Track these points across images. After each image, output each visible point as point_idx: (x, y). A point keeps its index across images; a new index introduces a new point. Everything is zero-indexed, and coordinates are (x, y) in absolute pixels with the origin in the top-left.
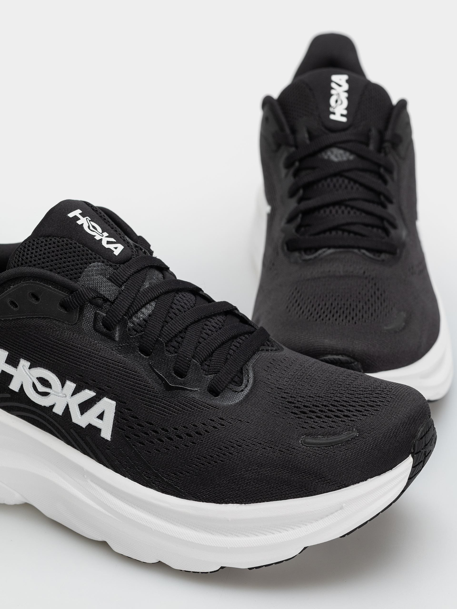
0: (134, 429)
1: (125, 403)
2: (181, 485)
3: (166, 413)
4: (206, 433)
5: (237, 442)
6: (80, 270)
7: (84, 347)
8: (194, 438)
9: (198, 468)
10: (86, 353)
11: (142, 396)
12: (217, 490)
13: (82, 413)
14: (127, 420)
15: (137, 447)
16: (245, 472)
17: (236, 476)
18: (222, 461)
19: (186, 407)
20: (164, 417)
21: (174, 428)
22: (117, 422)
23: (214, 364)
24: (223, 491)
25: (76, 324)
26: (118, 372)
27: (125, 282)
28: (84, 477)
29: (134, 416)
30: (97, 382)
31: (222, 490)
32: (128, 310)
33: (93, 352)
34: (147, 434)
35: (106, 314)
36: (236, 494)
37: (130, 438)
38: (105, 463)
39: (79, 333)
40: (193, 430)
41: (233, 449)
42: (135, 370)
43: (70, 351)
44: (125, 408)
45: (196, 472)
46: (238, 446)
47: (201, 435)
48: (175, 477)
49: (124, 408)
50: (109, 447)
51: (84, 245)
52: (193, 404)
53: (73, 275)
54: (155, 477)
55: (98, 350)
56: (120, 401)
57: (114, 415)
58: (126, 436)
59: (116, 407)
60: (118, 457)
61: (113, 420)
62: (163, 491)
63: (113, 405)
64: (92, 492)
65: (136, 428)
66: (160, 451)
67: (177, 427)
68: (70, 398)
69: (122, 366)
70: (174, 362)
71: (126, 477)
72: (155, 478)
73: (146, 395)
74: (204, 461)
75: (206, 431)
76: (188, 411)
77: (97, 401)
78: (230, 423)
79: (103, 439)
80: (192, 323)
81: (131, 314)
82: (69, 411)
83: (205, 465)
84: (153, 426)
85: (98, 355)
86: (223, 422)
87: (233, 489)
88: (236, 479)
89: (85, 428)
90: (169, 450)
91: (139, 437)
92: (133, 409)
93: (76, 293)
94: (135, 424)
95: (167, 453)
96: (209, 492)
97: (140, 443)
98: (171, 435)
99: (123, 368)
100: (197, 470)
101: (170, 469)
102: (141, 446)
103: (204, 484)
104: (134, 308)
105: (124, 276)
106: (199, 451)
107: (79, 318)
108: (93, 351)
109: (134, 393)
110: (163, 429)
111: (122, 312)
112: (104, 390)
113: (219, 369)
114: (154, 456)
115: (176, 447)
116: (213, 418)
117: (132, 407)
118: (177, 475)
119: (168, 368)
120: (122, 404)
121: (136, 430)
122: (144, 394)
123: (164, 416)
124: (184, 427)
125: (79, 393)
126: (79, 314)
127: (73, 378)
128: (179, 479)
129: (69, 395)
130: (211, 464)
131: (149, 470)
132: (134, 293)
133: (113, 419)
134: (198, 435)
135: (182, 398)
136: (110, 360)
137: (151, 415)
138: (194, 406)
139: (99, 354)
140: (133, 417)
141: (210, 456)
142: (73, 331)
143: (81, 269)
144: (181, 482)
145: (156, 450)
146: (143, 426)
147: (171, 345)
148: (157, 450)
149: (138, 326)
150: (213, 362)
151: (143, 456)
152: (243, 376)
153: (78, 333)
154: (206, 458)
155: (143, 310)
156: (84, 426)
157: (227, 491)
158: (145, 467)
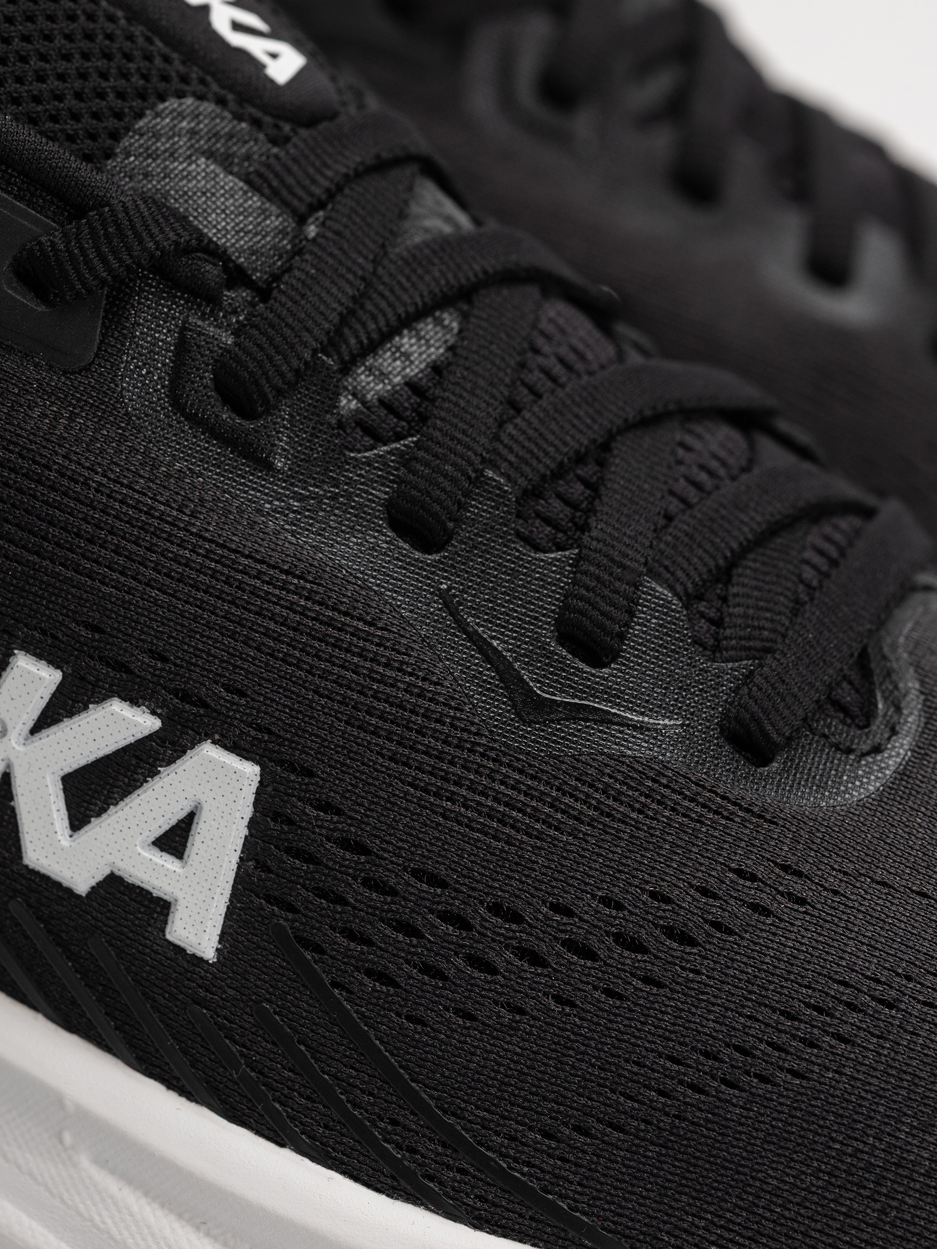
0: (344, 902)
1: (310, 774)
2: (575, 1192)
3: (518, 831)
4: (718, 935)
5: (873, 985)
6: (112, 123)
7: (122, 485)
8: (656, 957)
9: (673, 1106)
10: (131, 518)
11: (399, 743)
12: (766, 1219)
13: (77, 822)
14: (310, 859)
15: (352, 993)
16: (914, 1132)
17: (871, 1154)
18: (795, 1074)
19: (616, 805)
20: (502, 851)
21: (551, 903)
22: (256, 868)
23: (745, 616)
24: (796, 1225)
25: (87, 369)
26: (286, 619)
27: (322, 206)
28: (61, 1141)
29: (348, 840)
30: (175, 665)
31: (791, 1219)
32: (338, 331)
33: (163, 513)
34: (411, 931)
35: (236, 334)
36: (862, 1240)
37: (322, 951)
38: (177, 1073)
39: (101, 418)
40: (650, 917)
41: (854, 1017)
42: (368, 614)
43: (46, 503)
44: (309, 799)
45: (659, 1128)
46: (882, 1002)
47: (693, 942)
48: (549, 1147)
49: (300, 799)
50: (207, 991)
51: (133, 17)
52: (651, 789)
53: (82, 140)
54: (440, 1149)
55: (187, 506)
56: (281, 763)
57: (245, 832)
58: (300, 940)
59: (258, 793)
60: (248, 1044)
61: (235, 859)
62: (479, 1218)
63: (246, 783)
64: (97, 1219)
65: (356, 900)
66: (473, 1018)
67: (567, 899)
68: (22, 741)
69: (304, 588)
70: (562, 588)
71: (282, 1145)
72: (438, 1154)
73: (420, 738)
74: (705, 1073)
75: (717, 926)
76: (626, 824)
77: (163, 760)
78: (836, 893)
79: (179, 950)
80: (629, 427)
81: (351, 353)
82: (13, 810)
83: (707, 1094)
84: (443, 893)
85: (187, 531)
86: (797, 887)
87: (852, 1217)
88: (869, 1168)
89: (89, 894)
90: (521, 1012)
91: (369, 943)
92: (350, 803)
93: (101, 215)
94: (355, 878)
95: (512, 1029)
96: (722, 1227)
97: (369, 973)
98: (538, 938)
99: (307, 599)
100: (667, 1114)
101: (524, 1108)
102: (374, 990)
103: (698, 1187)
104: (364, 325)
105: (318, 177)
106: (679, 1022)
107: (102, 342)
108: (162, 508)
109: (359, 727)
110: (496, 909)
111: (316, 331)
112: (205, 705)
113: (767, 640)
114: (441, 1041)
115: (558, 999)
116: (749, 865)
117: (343, 797)
118: (558, 1141)
119: (528, 616)
120: (293, 777)
121: (354, 908)
122: (407, 734)
123: (507, 843)
124: (606, 901)
125: (76, 719)
126: (103, 324)
127: (53, 636)
128: (568, 1161)
129: (19, 726)
130: (742, 1090)
131: (412, 1113)
132: (366, 258)
133: (239, 852)
134: (675, 945)
135: (600, 758)
136: (247, 557)
137: (438, 839)
138: (659, 803)
139: (194, 524)
140: (345, 844)
141: (737, 1048)
142: (71, 404)
143: (119, 116)
144: (575, 1174)
145: (457, 1012)
146: (394, 892)
147: (538, 515)
148: (461, 1010)
149: (383, 412)
150: (739, 605)
151: (382, 1042)
152: (872, 683)
153: (95, 416)
154: (716, 1059)
155: (406, 342)
156: (82, 883)
157: (819, 1226)
158: (389, 1098)
